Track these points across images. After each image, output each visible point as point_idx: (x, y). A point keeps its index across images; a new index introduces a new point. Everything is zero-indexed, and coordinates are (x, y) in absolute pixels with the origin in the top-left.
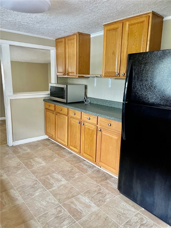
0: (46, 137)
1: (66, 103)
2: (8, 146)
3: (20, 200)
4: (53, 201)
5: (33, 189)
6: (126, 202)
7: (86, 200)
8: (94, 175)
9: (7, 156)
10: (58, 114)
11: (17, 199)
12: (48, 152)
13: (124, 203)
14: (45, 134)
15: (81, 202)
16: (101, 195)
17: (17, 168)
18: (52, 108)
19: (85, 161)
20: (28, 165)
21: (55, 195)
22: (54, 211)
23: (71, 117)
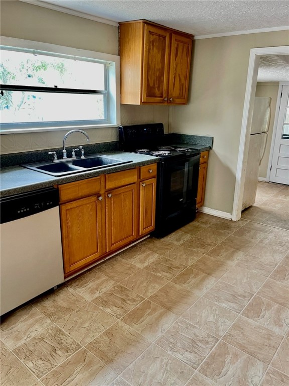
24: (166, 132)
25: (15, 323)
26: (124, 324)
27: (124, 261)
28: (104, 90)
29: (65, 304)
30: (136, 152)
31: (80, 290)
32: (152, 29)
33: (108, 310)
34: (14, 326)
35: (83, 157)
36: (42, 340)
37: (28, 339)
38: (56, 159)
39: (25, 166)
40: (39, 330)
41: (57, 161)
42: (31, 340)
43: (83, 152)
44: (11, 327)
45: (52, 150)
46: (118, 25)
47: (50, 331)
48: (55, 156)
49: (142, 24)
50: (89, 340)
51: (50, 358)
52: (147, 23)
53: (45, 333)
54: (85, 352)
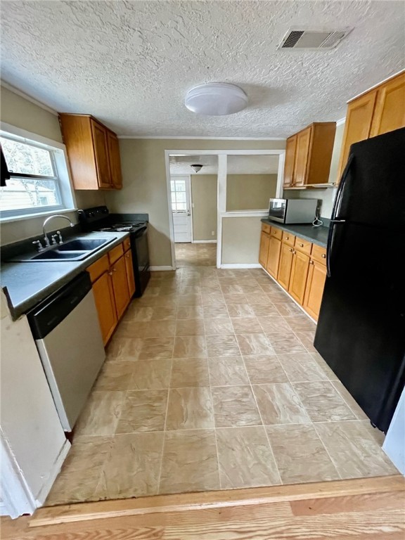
0: (259, 266)
1: (284, 225)
2: (216, 268)
3: (201, 317)
4: (229, 329)
5: (217, 312)
6: (319, 363)
7: (266, 341)
8: (294, 321)
9: (210, 277)
10: (273, 238)
11: (199, 315)
12: (252, 282)
13: (315, 364)
14: (258, 262)
15: (259, 341)
16: (288, 344)
17: (214, 289)
18: (268, 231)
19: (293, 302)
20: (225, 290)
21: (235, 324)
22: (225, 337)
23: (285, 243)
24: (110, 212)
25: (89, 414)
26: (179, 359)
27: (130, 322)
28: (53, 176)
29: (118, 374)
30: (100, 231)
31: (119, 358)
32: (98, 126)
33: (158, 358)
34: (90, 418)
35: (61, 242)
36: (132, 407)
37: (119, 416)
38: (41, 248)
39: (16, 260)
40: (121, 403)
41: (42, 250)
42: (122, 414)
43: (61, 237)
44: (89, 420)
45: (35, 239)
46: (58, 115)
47: (130, 398)
48: (40, 245)
49: (89, 119)
50: (168, 383)
51: (155, 413)
52: (92, 118)
53: (128, 401)
54: (174, 391)
